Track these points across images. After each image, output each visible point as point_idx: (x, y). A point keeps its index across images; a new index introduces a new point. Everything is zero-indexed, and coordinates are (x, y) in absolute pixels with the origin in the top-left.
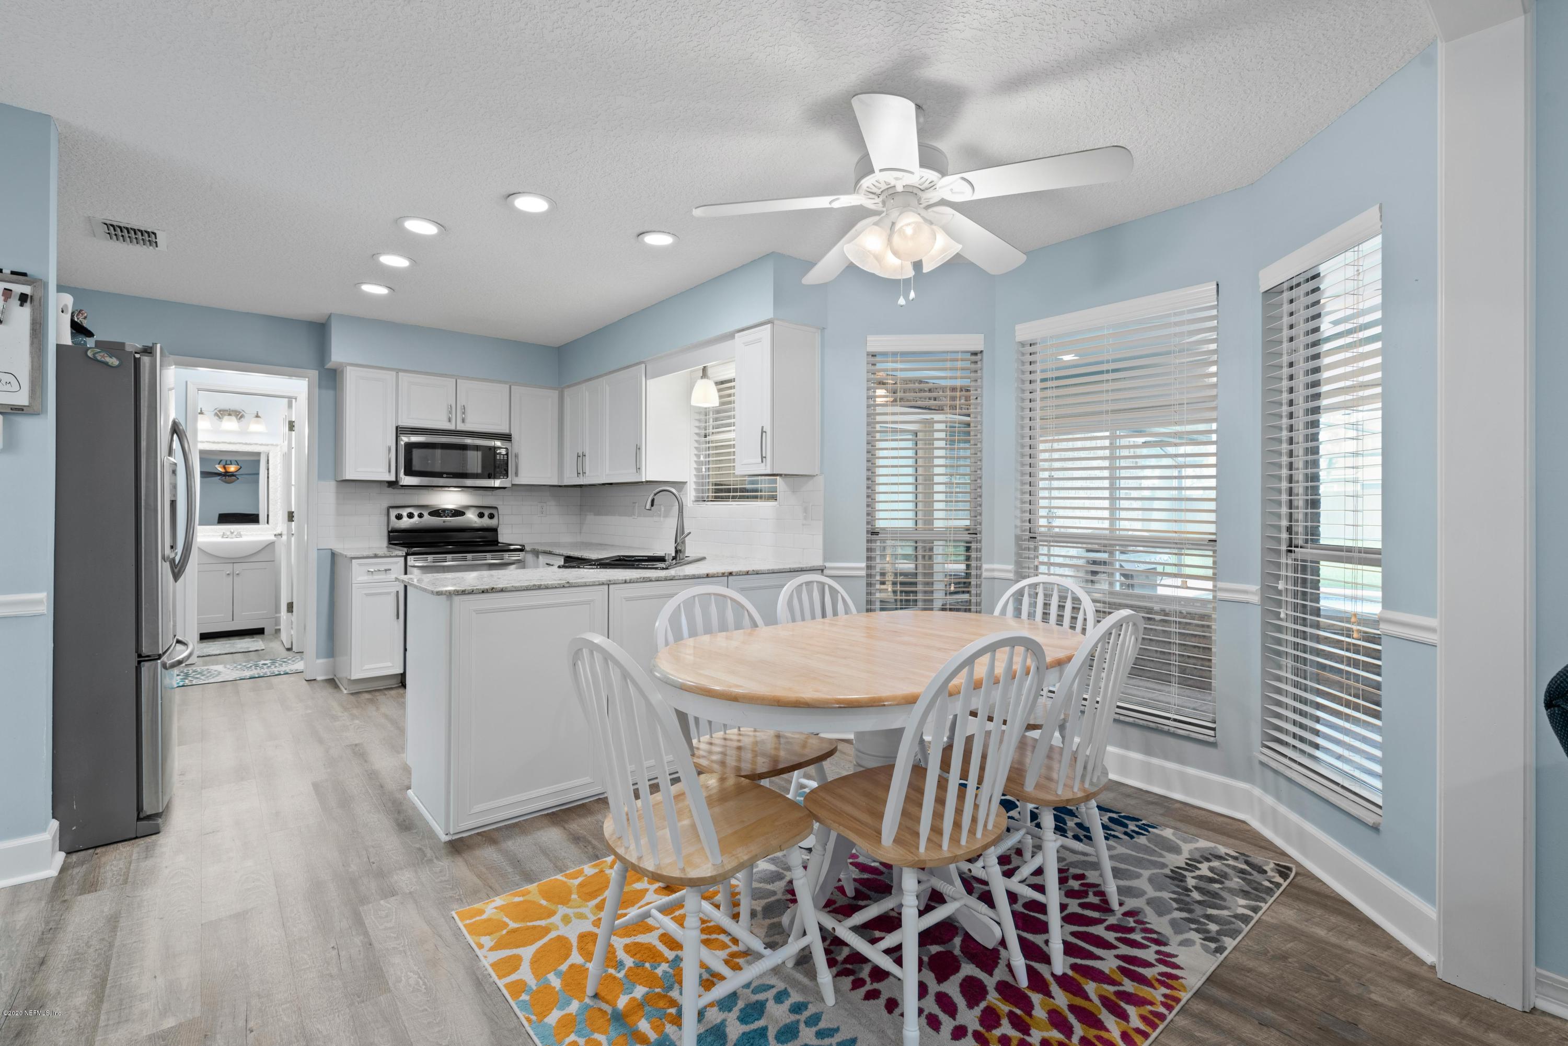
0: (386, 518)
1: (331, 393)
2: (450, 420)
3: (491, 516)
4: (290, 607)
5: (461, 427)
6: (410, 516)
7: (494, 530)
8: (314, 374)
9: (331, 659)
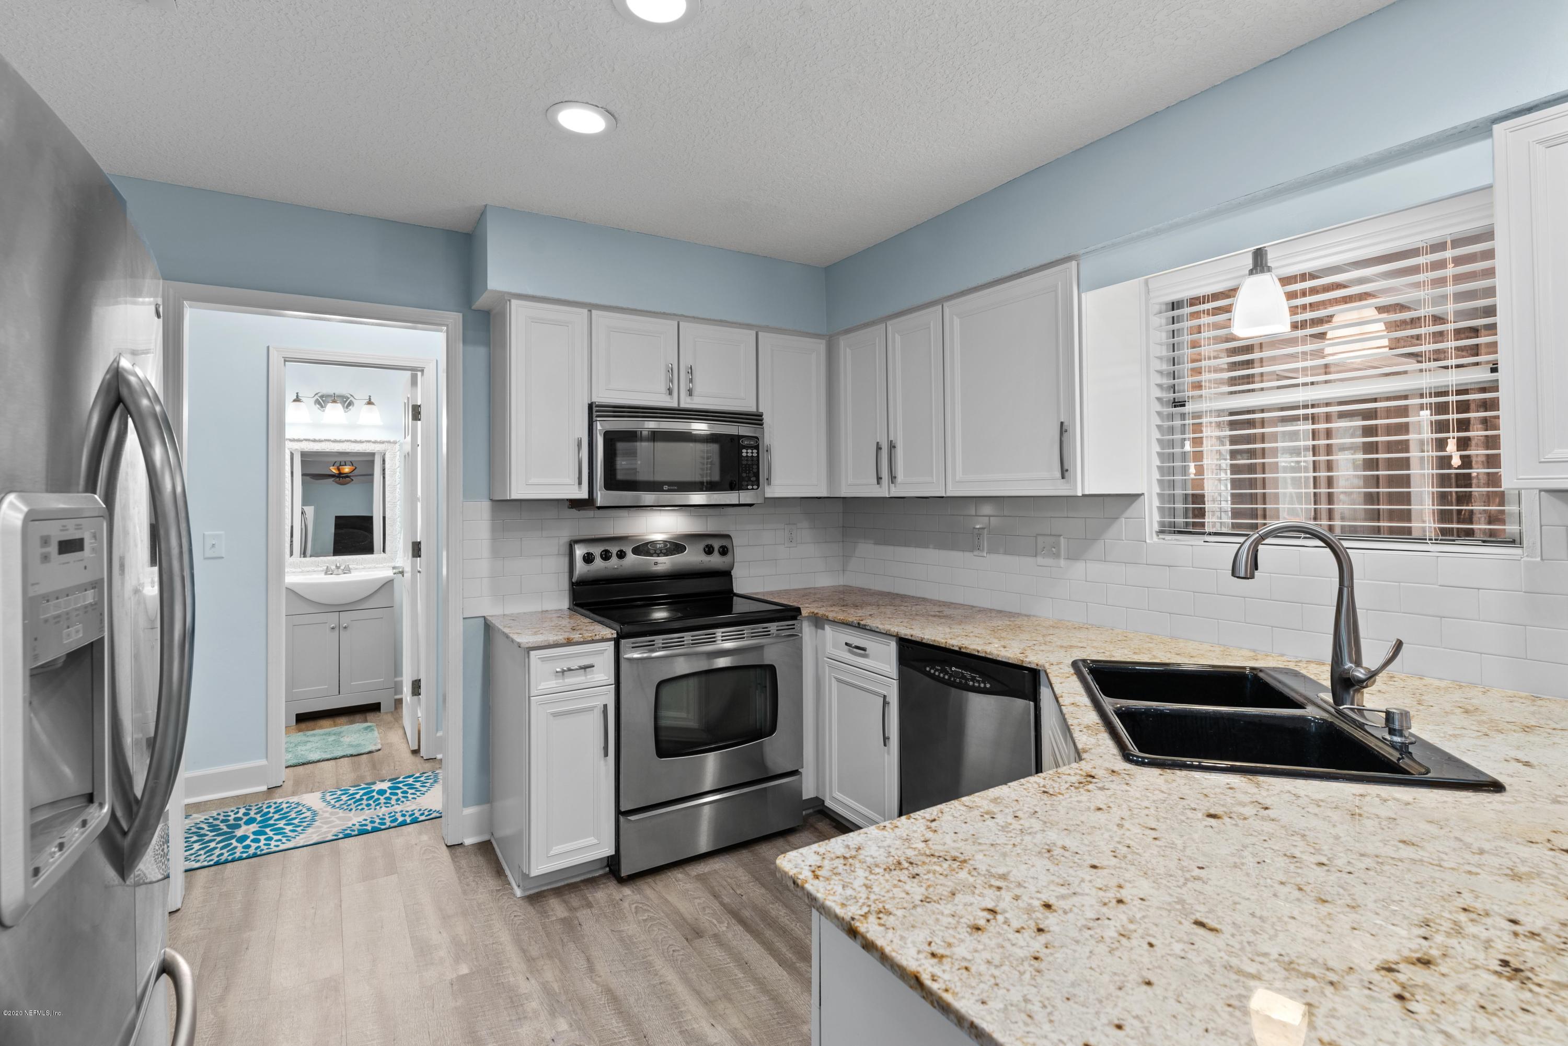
0: (566, 560)
1: (481, 351)
2: (670, 391)
3: (724, 551)
4: (416, 687)
5: (687, 403)
6: (606, 556)
7: (726, 575)
8: (455, 318)
9: (486, 807)
